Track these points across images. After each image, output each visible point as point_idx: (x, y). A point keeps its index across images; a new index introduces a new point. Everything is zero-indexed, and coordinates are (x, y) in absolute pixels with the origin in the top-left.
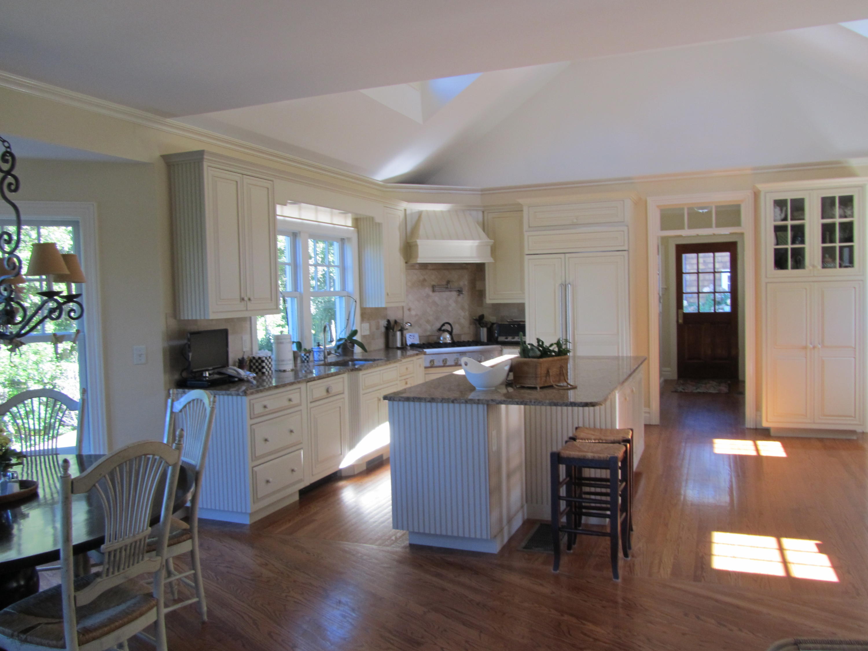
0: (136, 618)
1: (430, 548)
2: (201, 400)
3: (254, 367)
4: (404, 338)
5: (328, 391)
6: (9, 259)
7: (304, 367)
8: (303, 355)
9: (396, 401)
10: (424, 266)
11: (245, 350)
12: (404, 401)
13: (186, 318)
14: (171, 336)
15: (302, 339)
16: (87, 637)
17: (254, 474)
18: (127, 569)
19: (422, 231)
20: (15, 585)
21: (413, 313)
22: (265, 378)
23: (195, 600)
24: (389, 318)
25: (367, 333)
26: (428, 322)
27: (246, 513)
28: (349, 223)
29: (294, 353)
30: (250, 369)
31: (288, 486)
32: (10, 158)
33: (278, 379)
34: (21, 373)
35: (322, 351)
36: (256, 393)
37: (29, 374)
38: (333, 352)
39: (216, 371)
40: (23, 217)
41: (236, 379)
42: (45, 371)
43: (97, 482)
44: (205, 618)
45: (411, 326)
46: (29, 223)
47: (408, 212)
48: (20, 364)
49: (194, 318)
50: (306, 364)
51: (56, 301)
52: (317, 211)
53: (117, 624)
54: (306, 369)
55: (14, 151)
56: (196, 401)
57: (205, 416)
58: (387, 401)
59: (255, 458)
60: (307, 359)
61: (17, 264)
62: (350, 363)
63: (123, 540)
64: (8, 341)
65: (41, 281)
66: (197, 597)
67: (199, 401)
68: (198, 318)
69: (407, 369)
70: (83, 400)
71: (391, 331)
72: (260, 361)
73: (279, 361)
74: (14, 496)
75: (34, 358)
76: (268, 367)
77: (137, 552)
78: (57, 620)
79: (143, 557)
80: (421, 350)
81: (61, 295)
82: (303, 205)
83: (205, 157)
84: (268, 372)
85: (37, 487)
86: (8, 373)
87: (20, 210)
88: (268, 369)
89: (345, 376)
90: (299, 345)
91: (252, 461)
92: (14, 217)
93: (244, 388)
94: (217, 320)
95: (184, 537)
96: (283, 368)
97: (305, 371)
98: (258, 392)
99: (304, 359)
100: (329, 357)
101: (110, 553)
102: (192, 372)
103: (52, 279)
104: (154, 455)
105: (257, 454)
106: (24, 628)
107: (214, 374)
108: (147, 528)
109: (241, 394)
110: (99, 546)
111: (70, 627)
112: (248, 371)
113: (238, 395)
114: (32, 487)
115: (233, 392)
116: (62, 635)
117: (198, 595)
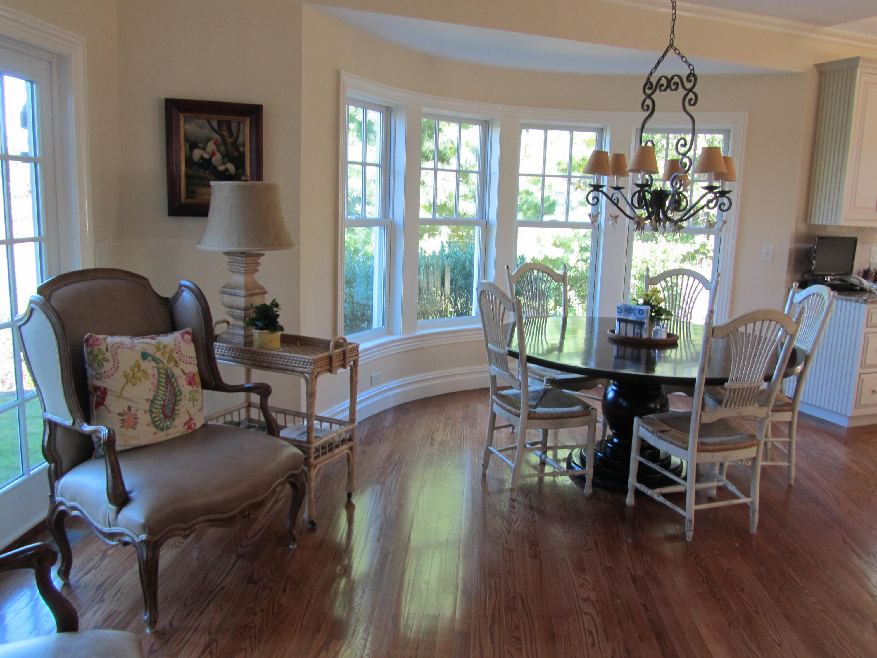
0: (741, 448)
2: (821, 295)
6: (682, 160)
11: (872, 262)
13: (816, 223)
14: (798, 239)
16: (704, 447)
17: (860, 381)
18: (740, 407)
20: (653, 406)
23: (785, 464)
27: (845, 415)
32: (693, 79)
36: (876, 303)
39: (838, 277)
40: (698, 127)
41: (858, 288)
43: (731, 333)
44: (792, 482)
48: (650, 260)
49: (824, 223)
51: (715, 194)
53: (726, 446)
55: (696, 72)
56: (816, 294)
57: (823, 308)
59: (863, 365)
61: (688, 164)
63: (742, 383)
64: (673, 224)
66: (788, 462)
67: (819, 295)
68: (828, 224)
70: (717, 282)
74: (662, 340)
77: (750, 398)
79: (754, 403)
83: (860, 63)
85: (677, 339)
86: (639, 268)
87: (696, 120)
91: (861, 367)
92: (690, 126)
93: (865, 298)
94: (848, 228)
95: (786, 408)
101: (730, 391)
102: (813, 275)
103: (713, 177)
104: (777, 322)
105: (868, 363)
106: (660, 429)
107: (835, 279)
108: (761, 381)
109: (861, 301)
110: (724, 384)
111: (693, 439)
112: (872, 282)
113: (857, 301)
114: (675, 338)
115: (853, 298)
116: (687, 443)
117: (789, 461)
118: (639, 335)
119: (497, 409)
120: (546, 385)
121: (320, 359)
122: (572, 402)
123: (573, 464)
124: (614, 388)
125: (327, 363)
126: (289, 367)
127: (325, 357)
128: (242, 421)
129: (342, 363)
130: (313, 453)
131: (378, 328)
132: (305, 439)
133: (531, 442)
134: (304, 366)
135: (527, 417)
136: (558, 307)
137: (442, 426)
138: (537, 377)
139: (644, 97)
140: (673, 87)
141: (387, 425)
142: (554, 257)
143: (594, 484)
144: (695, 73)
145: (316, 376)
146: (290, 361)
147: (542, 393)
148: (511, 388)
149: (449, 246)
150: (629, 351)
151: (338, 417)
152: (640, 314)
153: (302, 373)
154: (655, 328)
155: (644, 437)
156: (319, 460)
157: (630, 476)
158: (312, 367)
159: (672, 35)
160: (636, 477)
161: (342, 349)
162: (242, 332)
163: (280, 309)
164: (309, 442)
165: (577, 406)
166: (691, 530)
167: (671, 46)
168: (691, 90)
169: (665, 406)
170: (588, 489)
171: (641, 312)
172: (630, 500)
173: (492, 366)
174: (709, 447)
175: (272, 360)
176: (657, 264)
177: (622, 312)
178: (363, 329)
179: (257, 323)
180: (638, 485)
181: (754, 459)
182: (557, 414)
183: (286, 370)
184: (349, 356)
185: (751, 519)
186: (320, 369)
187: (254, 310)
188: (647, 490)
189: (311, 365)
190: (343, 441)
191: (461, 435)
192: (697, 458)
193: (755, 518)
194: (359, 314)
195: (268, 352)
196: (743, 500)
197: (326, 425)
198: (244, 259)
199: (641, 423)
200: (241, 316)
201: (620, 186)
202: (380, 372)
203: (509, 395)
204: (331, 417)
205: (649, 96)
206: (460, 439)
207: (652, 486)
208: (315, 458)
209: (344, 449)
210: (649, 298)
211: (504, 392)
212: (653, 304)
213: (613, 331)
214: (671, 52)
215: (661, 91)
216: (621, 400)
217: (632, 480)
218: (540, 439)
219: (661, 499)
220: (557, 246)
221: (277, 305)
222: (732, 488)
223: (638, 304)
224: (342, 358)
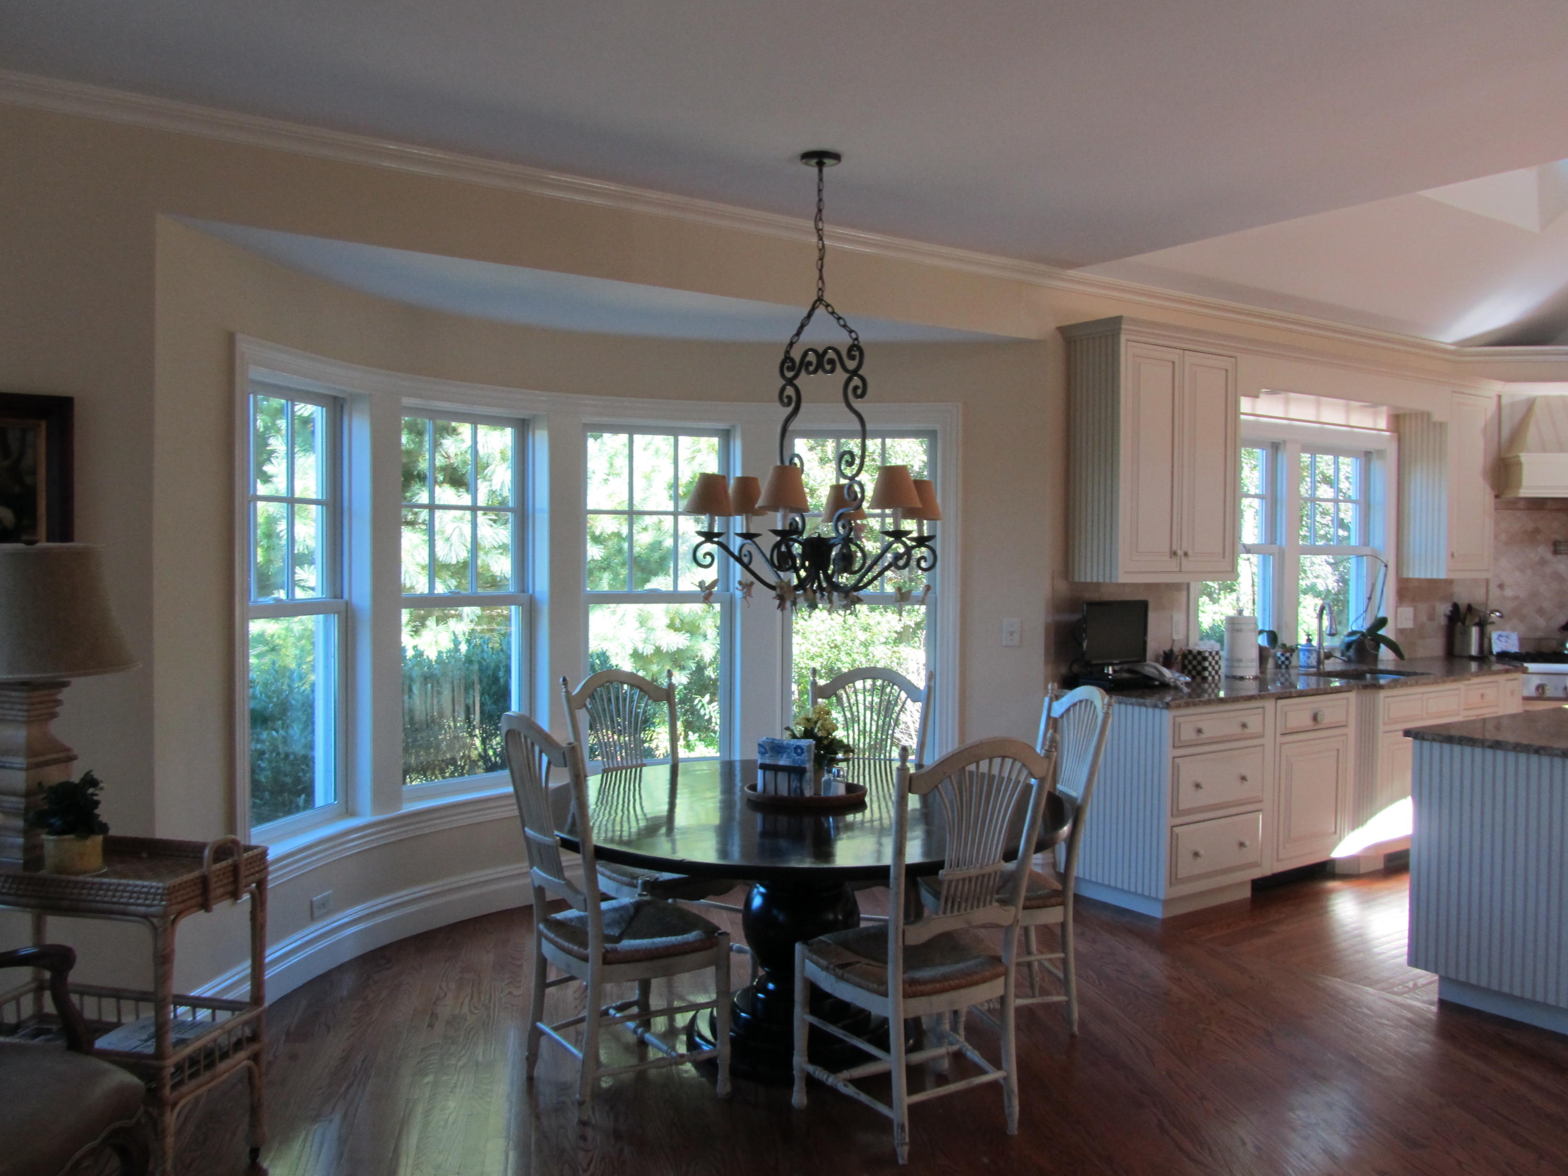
0: (976, 983)
1: (1478, 1013)
2: (1092, 702)
3: (1190, 667)
4: (1486, 641)
5: (1315, 718)
6: (850, 487)
7: (1279, 675)
8: (1279, 654)
9: (1427, 740)
10: (1538, 504)
11: (1175, 637)
12: (1441, 742)
13: (1083, 580)
14: (1058, 607)
15: (1279, 627)
16: (914, 988)
17: (1174, 838)
18: (969, 911)
19: (1531, 435)
20: (831, 916)
21: (1509, 593)
22: (1206, 686)
23: (1062, 998)
24: (1456, 600)
25: (1409, 624)
26: (1541, 611)
27: (1156, 899)
28: (1382, 423)
29: (1261, 649)
30: (1183, 670)
31: (1232, 870)
32: (857, 353)
33: (1229, 689)
34: (844, 657)
35: (1315, 650)
36: (1184, 707)
37: (854, 661)
38: (1338, 654)
39: (1126, 666)
40: (869, 427)
41: (1157, 683)
42: (876, 659)
43: (940, 782)
44: (1076, 1029)
45: (1501, 617)
46: (875, 435)
47: (1504, 401)
48: (843, 644)
49: (1095, 580)
50: (1283, 671)
51: (904, 544)
52: (1318, 405)
53: (952, 983)
54: (1282, 679)
55: (863, 343)
56: (1084, 703)
57: (1095, 725)
58: (1410, 739)
59: (1176, 811)
60: (1287, 662)
61: (859, 495)
62: (1368, 676)
63: (968, 869)
64: (843, 595)
65: (883, 516)
66: (1066, 996)
67: (1088, 703)
68: (1101, 580)
69: (1482, 696)
70: (930, 688)
71: (1460, 624)
72: (1199, 658)
73: (1233, 661)
74: (838, 799)
75: (862, 636)
76: (1213, 668)
77: (984, 890)
78: (880, 964)
79: (991, 900)
80: (1518, 664)
81: (910, 536)
82: (1293, 395)
83: (1123, 326)
84: (1213, 677)
85: (865, 795)
86: (825, 657)
87: (864, 415)
88: (1213, 673)
89: (1352, 696)
90: (1273, 637)
91: (1172, 815)
92: (858, 427)
93: (1168, 699)
94: (1133, 585)
95: (1053, 900)
96: (1239, 673)
97: (1281, 683)
98: (1187, 705)
99: (1280, 662)
100: (1326, 662)
101: (950, 882)
102: (1088, 664)
103: (900, 514)
104: (1015, 760)
105: (1181, 807)
106: (840, 962)
107: (1121, 671)
108: (999, 862)
109: (1161, 706)
110: (937, 873)
111: (895, 973)
112: (1178, 671)
113: (1155, 706)
114: (859, 793)
115: (1148, 701)
116: (883, 982)
117: (1067, 993)
118: (798, 791)
119: (548, 949)
120: (640, 895)
121: (182, 887)
122: (688, 922)
123: (697, 1039)
124: (762, 890)
125: (198, 892)
126: (116, 907)
127: (192, 880)
128: (25, 1022)
129: (230, 888)
130: (169, 1076)
131: (328, 805)
132: (150, 1049)
133: (619, 1003)
134: (148, 902)
135: (600, 961)
136: (690, 733)
137: (453, 986)
138: (625, 879)
139: (783, 382)
140: (828, 367)
141: (345, 993)
142: (673, 648)
143: (734, 1072)
144: (861, 344)
145: (174, 921)
146: (118, 894)
147: (632, 910)
148: (567, 906)
149: (468, 642)
150: (783, 821)
151: (230, 996)
152: (799, 755)
153: (145, 916)
154: (826, 777)
155: (812, 979)
156: (184, 1089)
157: (795, 1052)
158: (164, 903)
159: (820, 282)
160: (806, 1053)
161: (230, 861)
162: (21, 841)
163: (102, 789)
164: (160, 1054)
165: (693, 930)
166: (905, 1144)
167: (820, 300)
168: (855, 373)
169: (852, 914)
170: (723, 1086)
171: (799, 751)
172: (799, 1097)
173: (535, 868)
174: (922, 988)
175: (80, 894)
176: (855, 650)
177: (766, 752)
178: (298, 809)
179: (52, 821)
180: (811, 1068)
181: (1003, 1000)
182: (657, 949)
183: (111, 912)
184: (247, 873)
185: (1007, 1111)
186: (181, 906)
187: (45, 795)
188: (825, 1076)
189: (162, 900)
190: (238, 1045)
191: (490, 1001)
192: (905, 1010)
193: (1014, 1107)
194: (288, 780)
195: (73, 878)
196: (993, 1075)
197: (203, 1014)
198: (24, 694)
199: (807, 952)
200: (18, 809)
201: (752, 531)
202: (330, 892)
203: (571, 920)
204: (218, 997)
205: (790, 382)
206: (487, 1009)
207: (834, 1067)
208: (174, 1087)
209: (241, 1059)
210: (812, 725)
211: (560, 916)
212: (820, 734)
213: (753, 787)
214: (821, 311)
215: (809, 373)
216: (775, 912)
217: (800, 1060)
218: (635, 995)
219: (850, 1091)
220: (677, 630)
221: (94, 783)
222: (973, 1055)
223: (794, 736)
224: (231, 879)
